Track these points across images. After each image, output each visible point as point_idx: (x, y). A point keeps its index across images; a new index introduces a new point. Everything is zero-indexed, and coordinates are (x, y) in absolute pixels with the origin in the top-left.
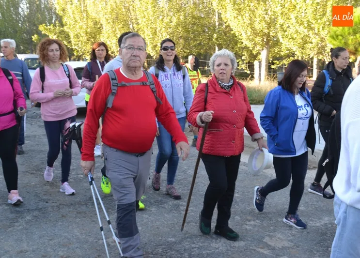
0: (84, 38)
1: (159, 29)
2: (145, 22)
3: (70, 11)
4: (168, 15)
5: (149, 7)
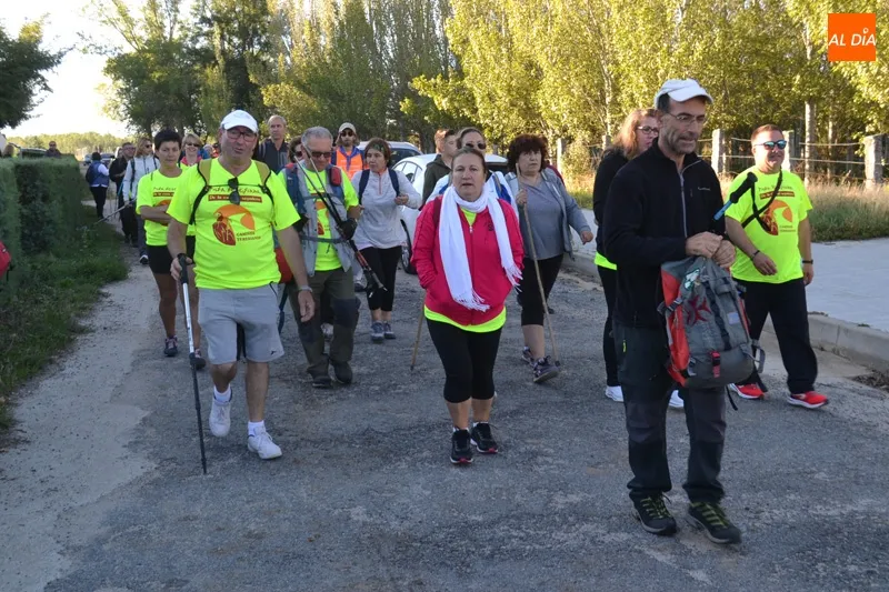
0: (503, 100)
1: (662, 71)
2: (631, 58)
3: (474, 44)
4: (683, 38)
5: (640, 22)
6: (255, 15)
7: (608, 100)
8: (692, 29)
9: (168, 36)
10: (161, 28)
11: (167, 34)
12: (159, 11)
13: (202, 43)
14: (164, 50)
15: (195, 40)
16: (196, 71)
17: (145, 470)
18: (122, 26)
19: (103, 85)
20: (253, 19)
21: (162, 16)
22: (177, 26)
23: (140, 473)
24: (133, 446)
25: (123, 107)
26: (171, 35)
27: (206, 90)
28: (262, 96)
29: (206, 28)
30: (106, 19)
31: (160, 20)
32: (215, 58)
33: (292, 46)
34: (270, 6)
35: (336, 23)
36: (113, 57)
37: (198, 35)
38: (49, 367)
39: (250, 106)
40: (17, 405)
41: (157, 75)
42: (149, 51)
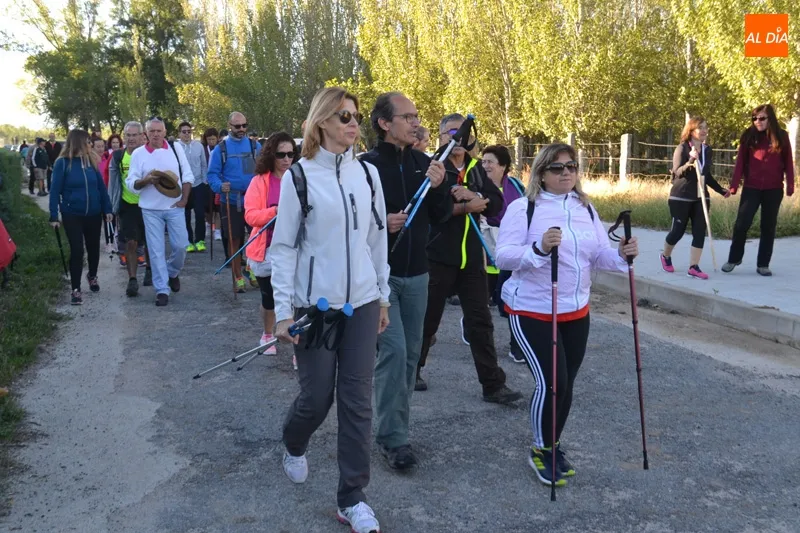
1: (562, 80)
2: (532, 67)
3: (384, 51)
4: (580, 51)
5: (542, 35)
6: (170, 19)
7: (507, 105)
8: (588, 42)
9: (87, 37)
10: (81, 28)
11: (85, 34)
12: (79, 13)
13: (120, 43)
14: (84, 50)
15: (113, 40)
16: (115, 70)
17: (181, 467)
18: (44, 26)
19: (22, 81)
20: (168, 23)
21: (81, 18)
22: (96, 27)
23: (175, 469)
24: (158, 439)
25: (41, 102)
26: (90, 35)
27: (124, 87)
28: (177, 94)
29: (123, 30)
30: (28, 19)
31: (79, 21)
32: (133, 58)
33: (205, 49)
34: (186, 11)
35: (250, 29)
36: (34, 54)
37: (117, 36)
38: (40, 356)
39: (165, 103)
40: (19, 396)
41: (77, 72)
42: (68, 50)
